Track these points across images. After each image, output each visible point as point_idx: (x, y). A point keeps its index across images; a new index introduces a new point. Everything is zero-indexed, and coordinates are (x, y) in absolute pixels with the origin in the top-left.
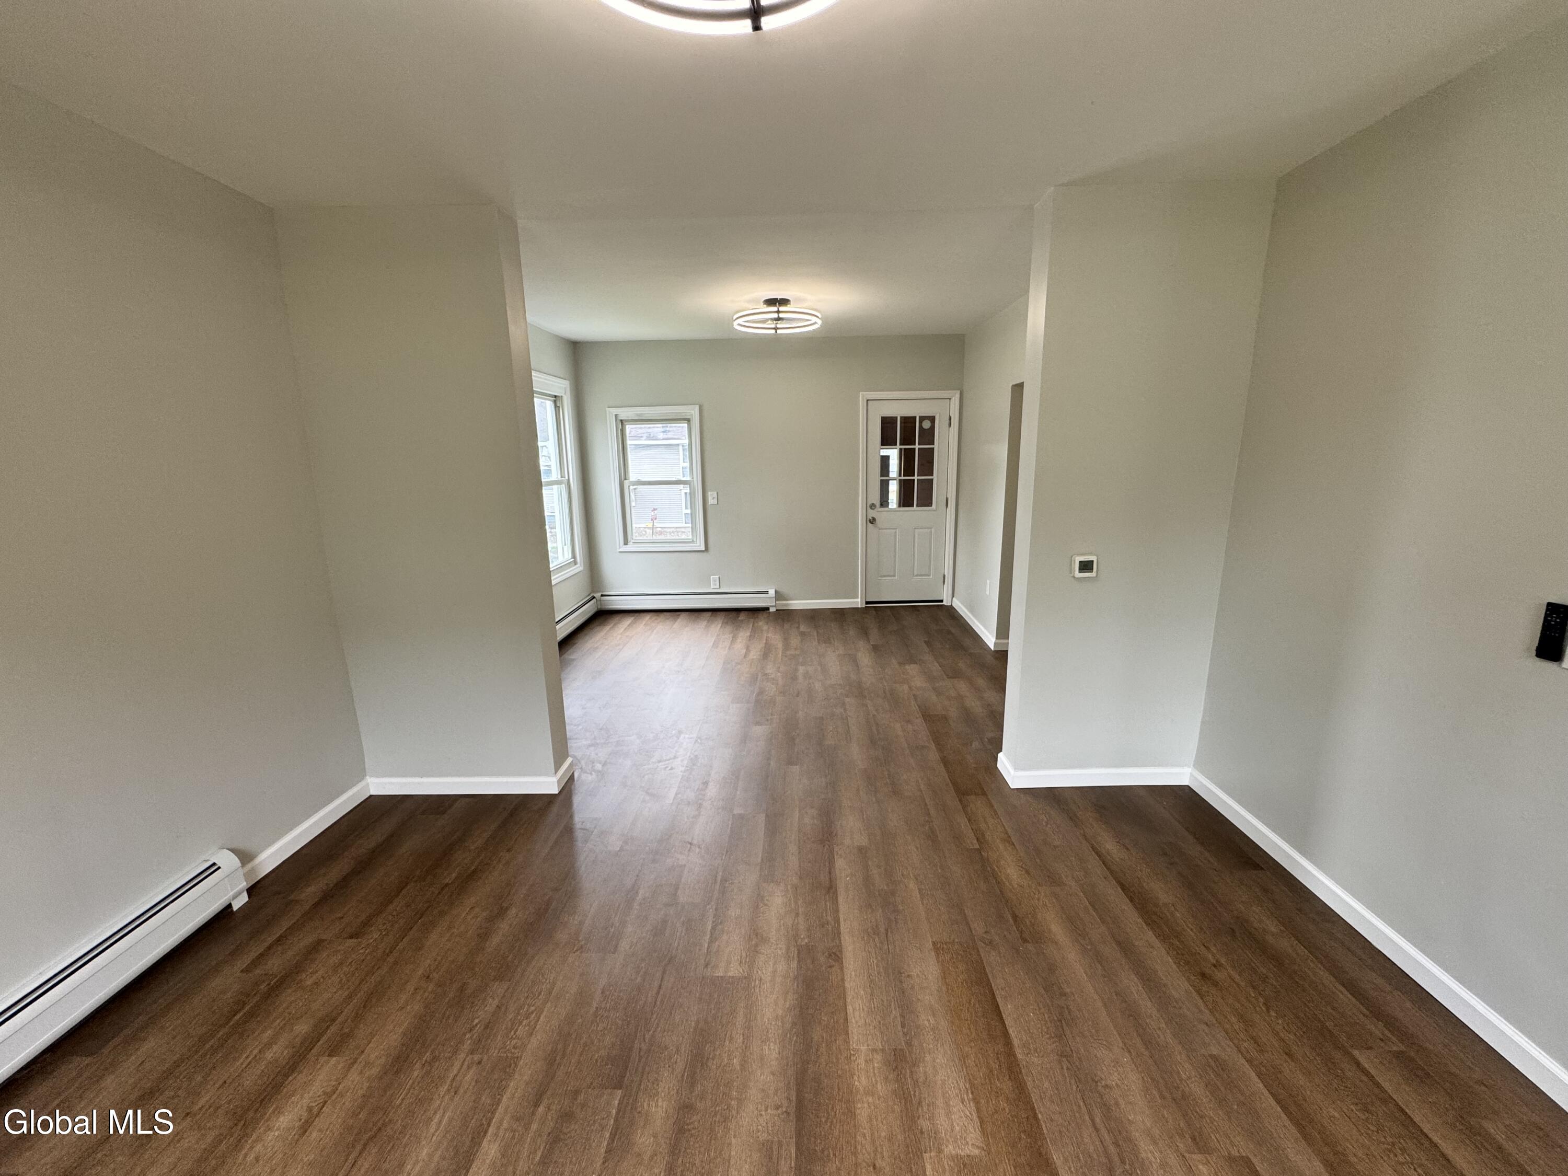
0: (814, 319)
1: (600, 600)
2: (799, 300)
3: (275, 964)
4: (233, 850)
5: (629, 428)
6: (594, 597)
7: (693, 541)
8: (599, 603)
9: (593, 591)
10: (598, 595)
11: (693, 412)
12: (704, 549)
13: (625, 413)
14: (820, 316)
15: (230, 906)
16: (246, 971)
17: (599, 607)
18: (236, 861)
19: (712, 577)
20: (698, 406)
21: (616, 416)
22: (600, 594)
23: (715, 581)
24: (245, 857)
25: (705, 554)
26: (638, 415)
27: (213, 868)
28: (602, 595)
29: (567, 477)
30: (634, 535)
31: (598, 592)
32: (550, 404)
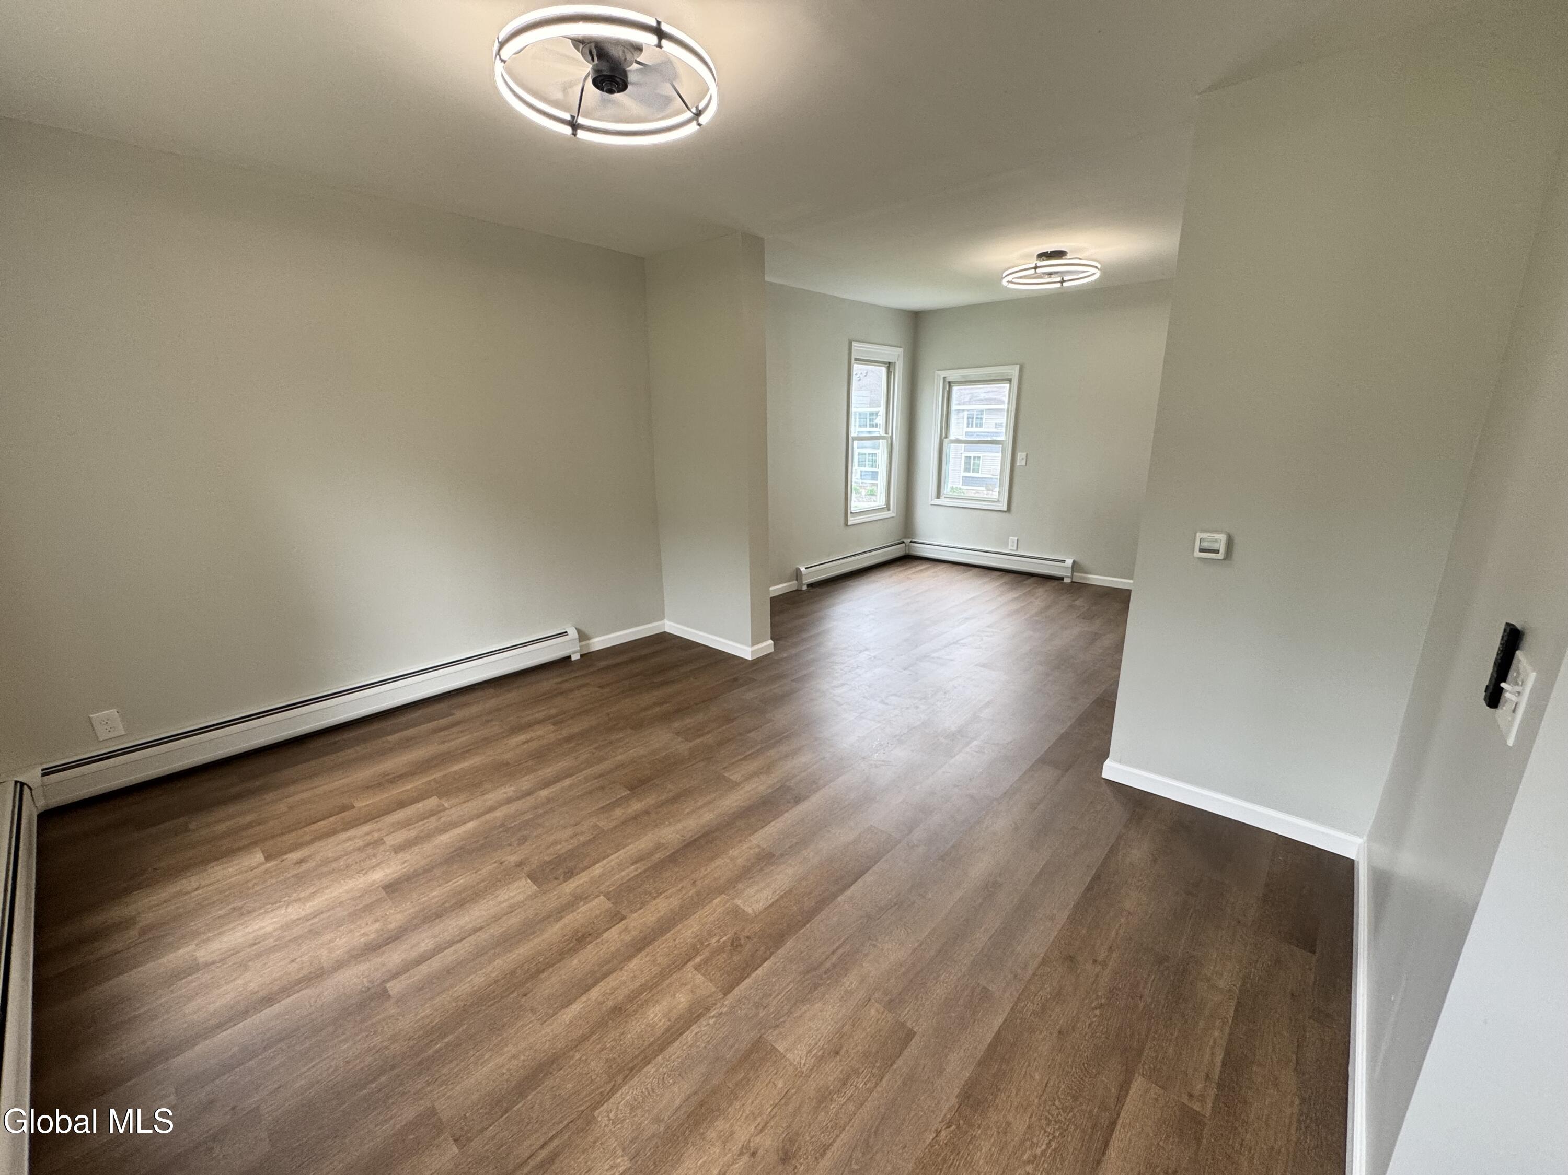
0: (1092, 270)
1: (909, 545)
2: (1076, 250)
3: (566, 686)
4: (576, 628)
5: (955, 389)
6: (903, 542)
7: (998, 501)
8: (907, 548)
9: (906, 537)
10: (907, 541)
11: (1013, 372)
12: (1006, 509)
13: (953, 375)
14: (1099, 266)
15: (569, 657)
16: (557, 683)
17: (907, 552)
18: (576, 636)
19: (1010, 538)
20: (1018, 366)
21: (944, 378)
22: (909, 540)
23: (1013, 542)
24: (583, 636)
25: (1007, 515)
26: (963, 377)
27: (565, 633)
28: (911, 542)
29: (890, 434)
30: (947, 489)
31: (909, 538)
32: (884, 370)
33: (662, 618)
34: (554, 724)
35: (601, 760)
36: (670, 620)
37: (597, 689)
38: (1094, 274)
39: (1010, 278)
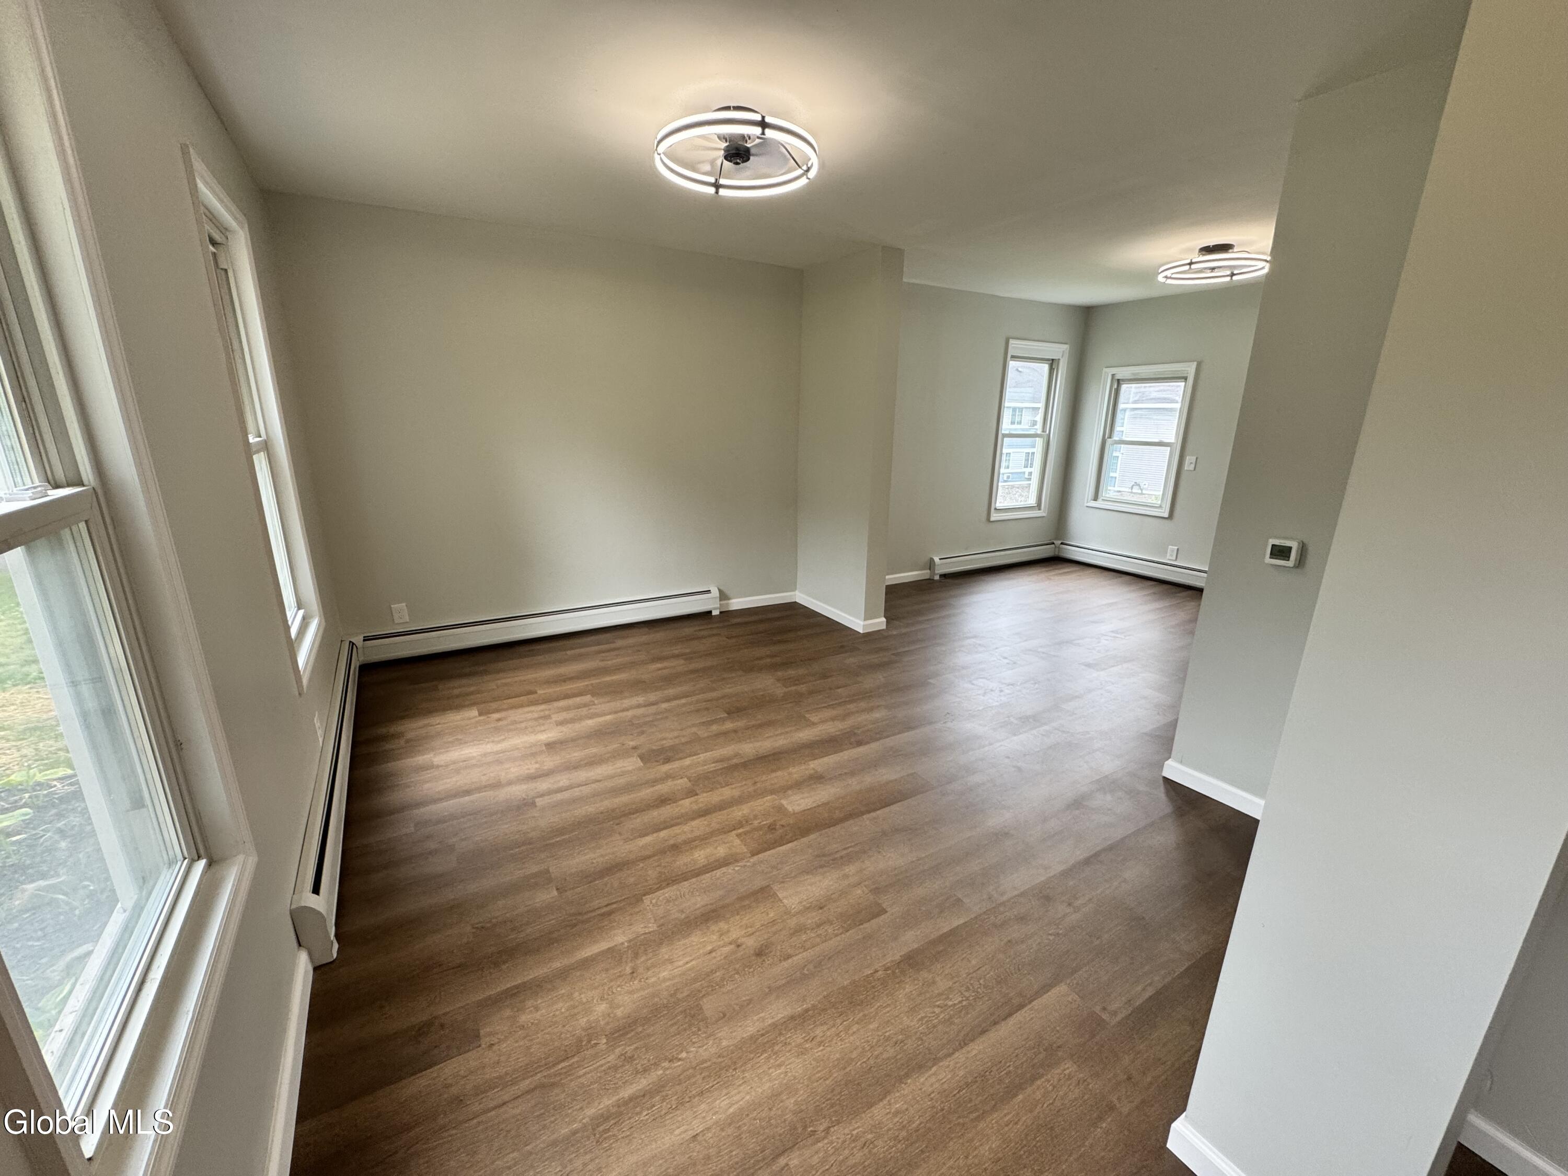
0: (1262, 264)
1: (1059, 548)
2: (1242, 244)
3: (702, 633)
4: (719, 590)
5: (1124, 387)
6: (1053, 543)
7: (1160, 507)
8: (1057, 549)
9: (1057, 539)
10: (1058, 542)
11: (1189, 369)
12: (1166, 515)
13: (1121, 373)
15: (710, 612)
16: (695, 631)
17: (1057, 553)
18: (718, 595)
19: (1170, 548)
20: (1195, 363)
21: (1113, 375)
22: (1060, 542)
23: (1173, 551)
24: (723, 596)
25: (1166, 521)
26: (1133, 374)
27: (708, 592)
28: (1062, 544)
29: (1047, 432)
30: (1103, 494)
31: (1060, 539)
32: (1045, 367)
33: (794, 590)
34: (686, 659)
35: (714, 690)
36: (800, 592)
37: (725, 639)
38: (1263, 268)
39: (1168, 273)
